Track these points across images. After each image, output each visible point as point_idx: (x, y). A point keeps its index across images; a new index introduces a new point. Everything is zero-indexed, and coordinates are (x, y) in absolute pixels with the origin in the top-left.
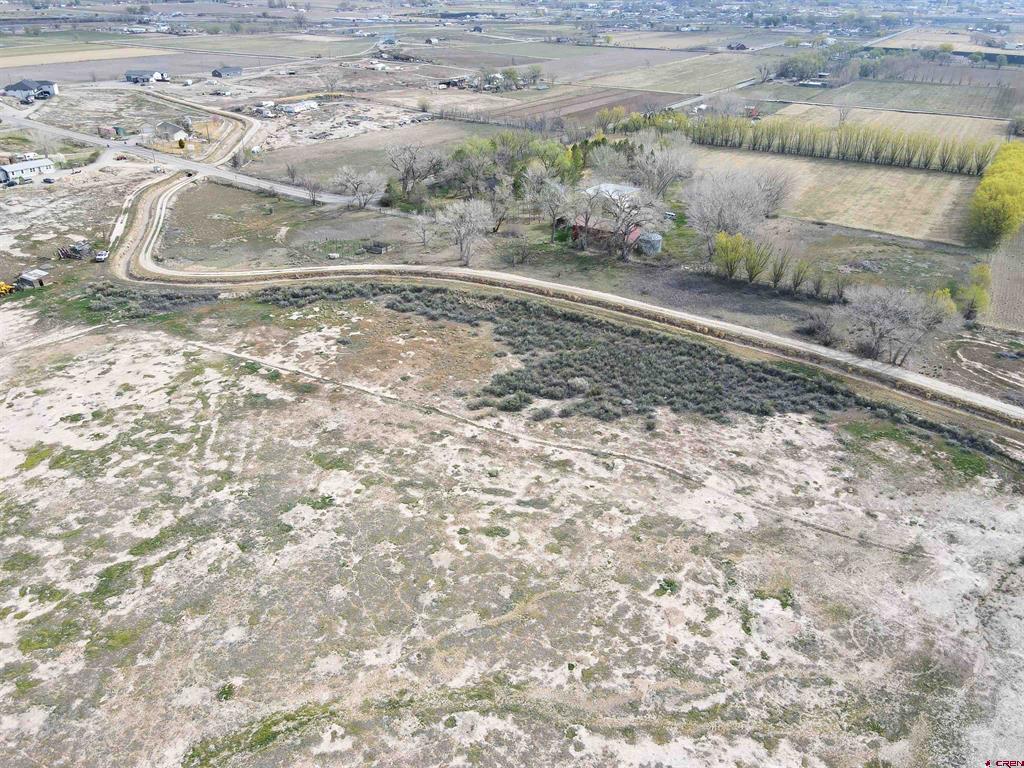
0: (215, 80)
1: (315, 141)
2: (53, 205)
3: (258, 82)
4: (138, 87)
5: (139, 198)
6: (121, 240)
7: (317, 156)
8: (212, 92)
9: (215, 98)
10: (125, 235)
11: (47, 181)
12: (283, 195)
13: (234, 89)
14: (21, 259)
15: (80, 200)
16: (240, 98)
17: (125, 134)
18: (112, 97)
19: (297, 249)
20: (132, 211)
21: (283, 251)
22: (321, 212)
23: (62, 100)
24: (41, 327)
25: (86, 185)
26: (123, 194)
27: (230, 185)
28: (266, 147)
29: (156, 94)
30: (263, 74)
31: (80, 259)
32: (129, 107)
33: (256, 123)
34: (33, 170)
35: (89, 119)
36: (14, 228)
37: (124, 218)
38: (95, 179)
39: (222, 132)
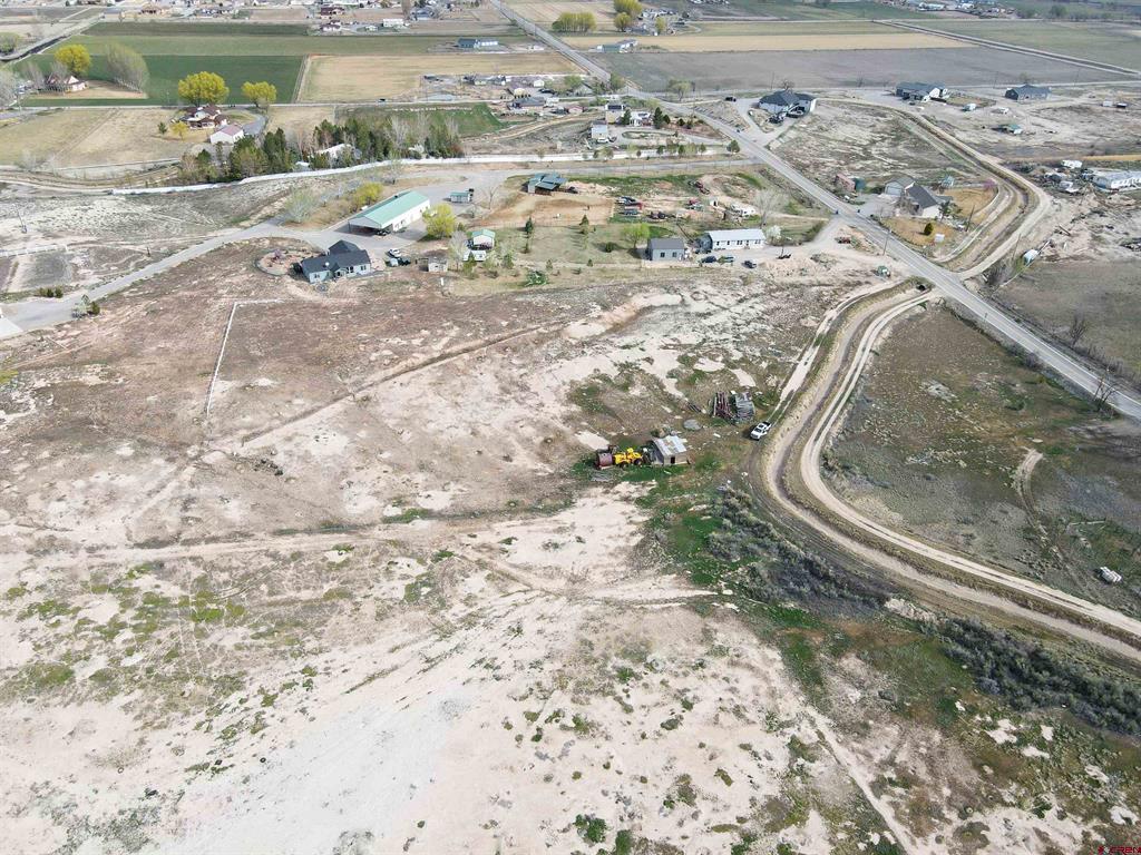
0: (1006, 106)
1: (1129, 254)
2: (739, 309)
3: (1066, 115)
4: (905, 107)
5: (843, 317)
6: (795, 399)
7: (1126, 289)
8: (995, 124)
9: (998, 137)
10: (803, 390)
11: (748, 264)
12: (1050, 370)
13: (1025, 125)
14: (670, 400)
15: (773, 304)
16: (1033, 142)
17: (866, 191)
18: (870, 119)
19: (1046, 521)
20: (826, 343)
21: (1017, 517)
22: (1108, 435)
23: (815, 119)
24: (639, 558)
25: (789, 280)
26: (825, 306)
27: (971, 323)
28: (1047, 252)
29: (925, 121)
30: (1077, 101)
31: (733, 423)
32: (883, 139)
33: (1044, 199)
34: (739, 242)
35: (832, 154)
36: (685, 340)
37: (812, 354)
38: (803, 272)
39: (989, 212)
